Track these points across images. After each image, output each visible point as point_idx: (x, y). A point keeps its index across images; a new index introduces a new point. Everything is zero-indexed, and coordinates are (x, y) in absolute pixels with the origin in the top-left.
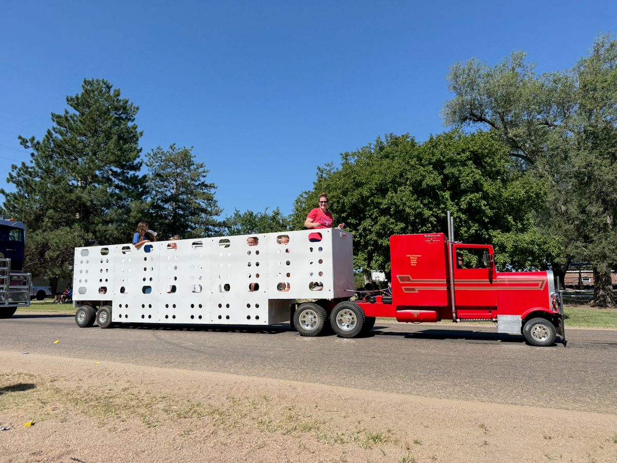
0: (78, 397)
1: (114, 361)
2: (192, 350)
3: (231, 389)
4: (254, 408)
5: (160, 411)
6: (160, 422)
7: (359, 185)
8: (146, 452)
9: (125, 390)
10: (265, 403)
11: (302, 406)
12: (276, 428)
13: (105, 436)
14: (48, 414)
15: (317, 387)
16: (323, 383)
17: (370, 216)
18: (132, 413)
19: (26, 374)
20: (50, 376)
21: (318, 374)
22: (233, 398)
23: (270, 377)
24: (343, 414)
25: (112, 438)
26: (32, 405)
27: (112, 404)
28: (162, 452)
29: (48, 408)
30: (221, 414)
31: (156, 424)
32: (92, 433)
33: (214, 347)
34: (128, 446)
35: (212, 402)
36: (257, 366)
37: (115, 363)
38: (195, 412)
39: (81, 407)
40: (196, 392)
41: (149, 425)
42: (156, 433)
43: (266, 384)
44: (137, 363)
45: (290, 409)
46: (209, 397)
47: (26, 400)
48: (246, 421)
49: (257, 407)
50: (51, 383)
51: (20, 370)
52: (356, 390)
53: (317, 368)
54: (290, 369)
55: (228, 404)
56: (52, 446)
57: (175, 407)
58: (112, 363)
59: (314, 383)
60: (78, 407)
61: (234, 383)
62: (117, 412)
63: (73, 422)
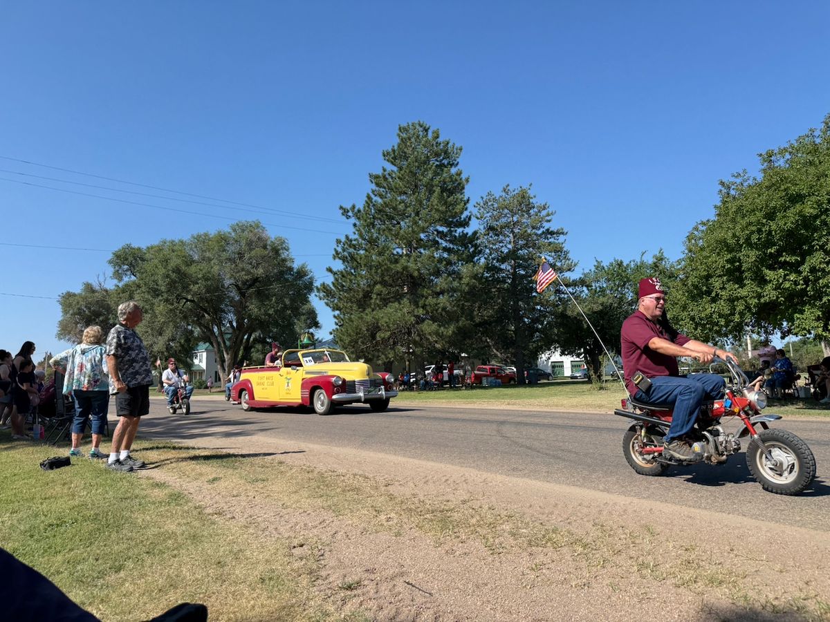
0: (413, 507)
1: (452, 464)
2: (546, 454)
3: (600, 512)
4: (633, 543)
5: (506, 534)
6: (506, 548)
7: (796, 199)
8: (489, 586)
9: (464, 502)
10: (648, 538)
11: (708, 547)
12: (665, 575)
13: (441, 558)
14: (382, 525)
15: (734, 519)
16: (745, 515)
17: (822, 247)
18: (472, 534)
19: (360, 476)
20: (384, 479)
21: (736, 501)
22: (602, 526)
23: (656, 500)
24: (778, 567)
25: (450, 563)
26: (366, 512)
27: (449, 519)
28: (508, 588)
29: (383, 517)
30: (585, 546)
31: (501, 550)
32: (427, 554)
33: (576, 453)
34: (467, 575)
35: (574, 530)
36: (638, 483)
37: (454, 467)
38: (550, 540)
39: (415, 519)
40: (552, 513)
41: (491, 552)
42: (500, 562)
43: (651, 509)
44: (478, 468)
45: (686, 550)
46: (569, 521)
47: (360, 506)
48: (620, 559)
49: (637, 542)
50: (385, 488)
51: (356, 471)
52: (803, 530)
53: (734, 492)
54: (688, 491)
55: (595, 533)
56: (385, 563)
57: (524, 531)
58: (451, 466)
59: (729, 513)
60: (412, 519)
61: (604, 505)
62: (456, 530)
63: (407, 537)
